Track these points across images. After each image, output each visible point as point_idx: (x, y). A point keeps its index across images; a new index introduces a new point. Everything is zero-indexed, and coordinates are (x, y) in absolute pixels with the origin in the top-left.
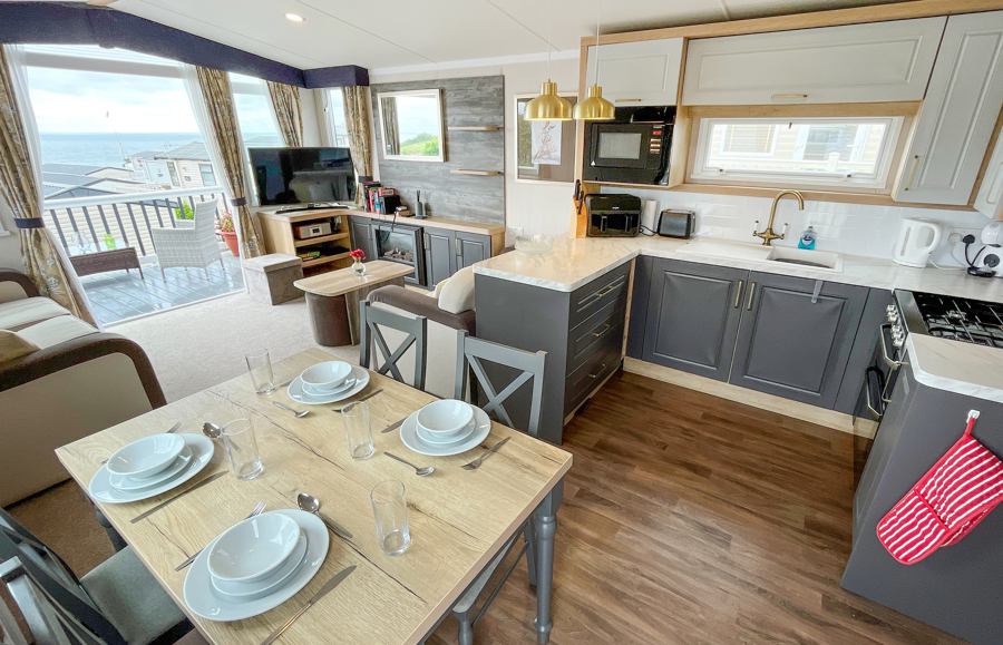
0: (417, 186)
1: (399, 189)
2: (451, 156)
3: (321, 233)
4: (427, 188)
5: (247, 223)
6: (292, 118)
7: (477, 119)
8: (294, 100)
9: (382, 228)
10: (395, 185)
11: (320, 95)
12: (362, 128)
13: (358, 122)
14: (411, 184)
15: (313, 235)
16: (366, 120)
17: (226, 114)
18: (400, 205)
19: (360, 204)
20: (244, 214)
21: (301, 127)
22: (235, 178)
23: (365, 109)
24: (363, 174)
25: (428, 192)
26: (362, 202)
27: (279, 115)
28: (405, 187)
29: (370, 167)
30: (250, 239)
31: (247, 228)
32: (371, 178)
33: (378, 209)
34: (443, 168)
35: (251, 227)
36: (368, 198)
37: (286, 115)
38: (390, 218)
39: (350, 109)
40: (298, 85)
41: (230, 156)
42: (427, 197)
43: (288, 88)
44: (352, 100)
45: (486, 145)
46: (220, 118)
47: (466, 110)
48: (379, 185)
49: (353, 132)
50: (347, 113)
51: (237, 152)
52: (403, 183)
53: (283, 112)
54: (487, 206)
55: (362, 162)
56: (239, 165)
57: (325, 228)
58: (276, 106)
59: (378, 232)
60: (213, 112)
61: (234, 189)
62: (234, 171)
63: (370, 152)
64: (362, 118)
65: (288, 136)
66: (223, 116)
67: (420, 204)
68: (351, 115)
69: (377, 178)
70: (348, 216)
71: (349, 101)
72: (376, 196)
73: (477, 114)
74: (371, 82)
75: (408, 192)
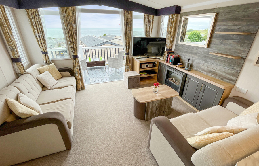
0: (189, 56)
1: (181, 56)
2: (211, 45)
3: (149, 67)
4: (194, 58)
5: (128, 61)
6: (149, 27)
7: (237, 28)
8: (152, 20)
9: (170, 70)
10: (180, 54)
11: (161, 18)
12: (173, 31)
13: (172, 28)
14: (187, 54)
15: (146, 67)
16: (175, 28)
17: (129, 26)
18: (179, 62)
19: (164, 59)
20: (128, 57)
21: (152, 30)
22: (128, 46)
23: (176, 23)
24: (168, 48)
25: (194, 59)
26: (165, 58)
27: (146, 26)
28: (183, 55)
29: (172, 45)
30: (128, 65)
31: (128, 62)
32: (171, 50)
33: (170, 62)
34: (205, 50)
35: (129, 62)
36: (168, 57)
37: (148, 26)
38: (174, 67)
39: (170, 23)
40: (154, 15)
41: (128, 39)
42: (192, 61)
43: (150, 16)
44: (172, 20)
45: (237, 42)
46: (127, 27)
47: (230, 23)
48: (173, 53)
49: (169, 32)
50: (168, 25)
51: (130, 38)
52: (183, 54)
53: (147, 25)
54: (226, 73)
55: (169, 43)
56: (130, 42)
57: (150, 65)
58: (145, 22)
59: (168, 71)
60: (126, 25)
61: (127, 50)
62: (128, 44)
63: (173, 40)
64: (174, 27)
65: (147, 33)
66: (128, 26)
67: (189, 64)
68: (170, 25)
69: (173, 50)
70: (159, 62)
71: (170, 20)
72: (171, 57)
73: (237, 25)
74: (182, 12)
75: (185, 57)
